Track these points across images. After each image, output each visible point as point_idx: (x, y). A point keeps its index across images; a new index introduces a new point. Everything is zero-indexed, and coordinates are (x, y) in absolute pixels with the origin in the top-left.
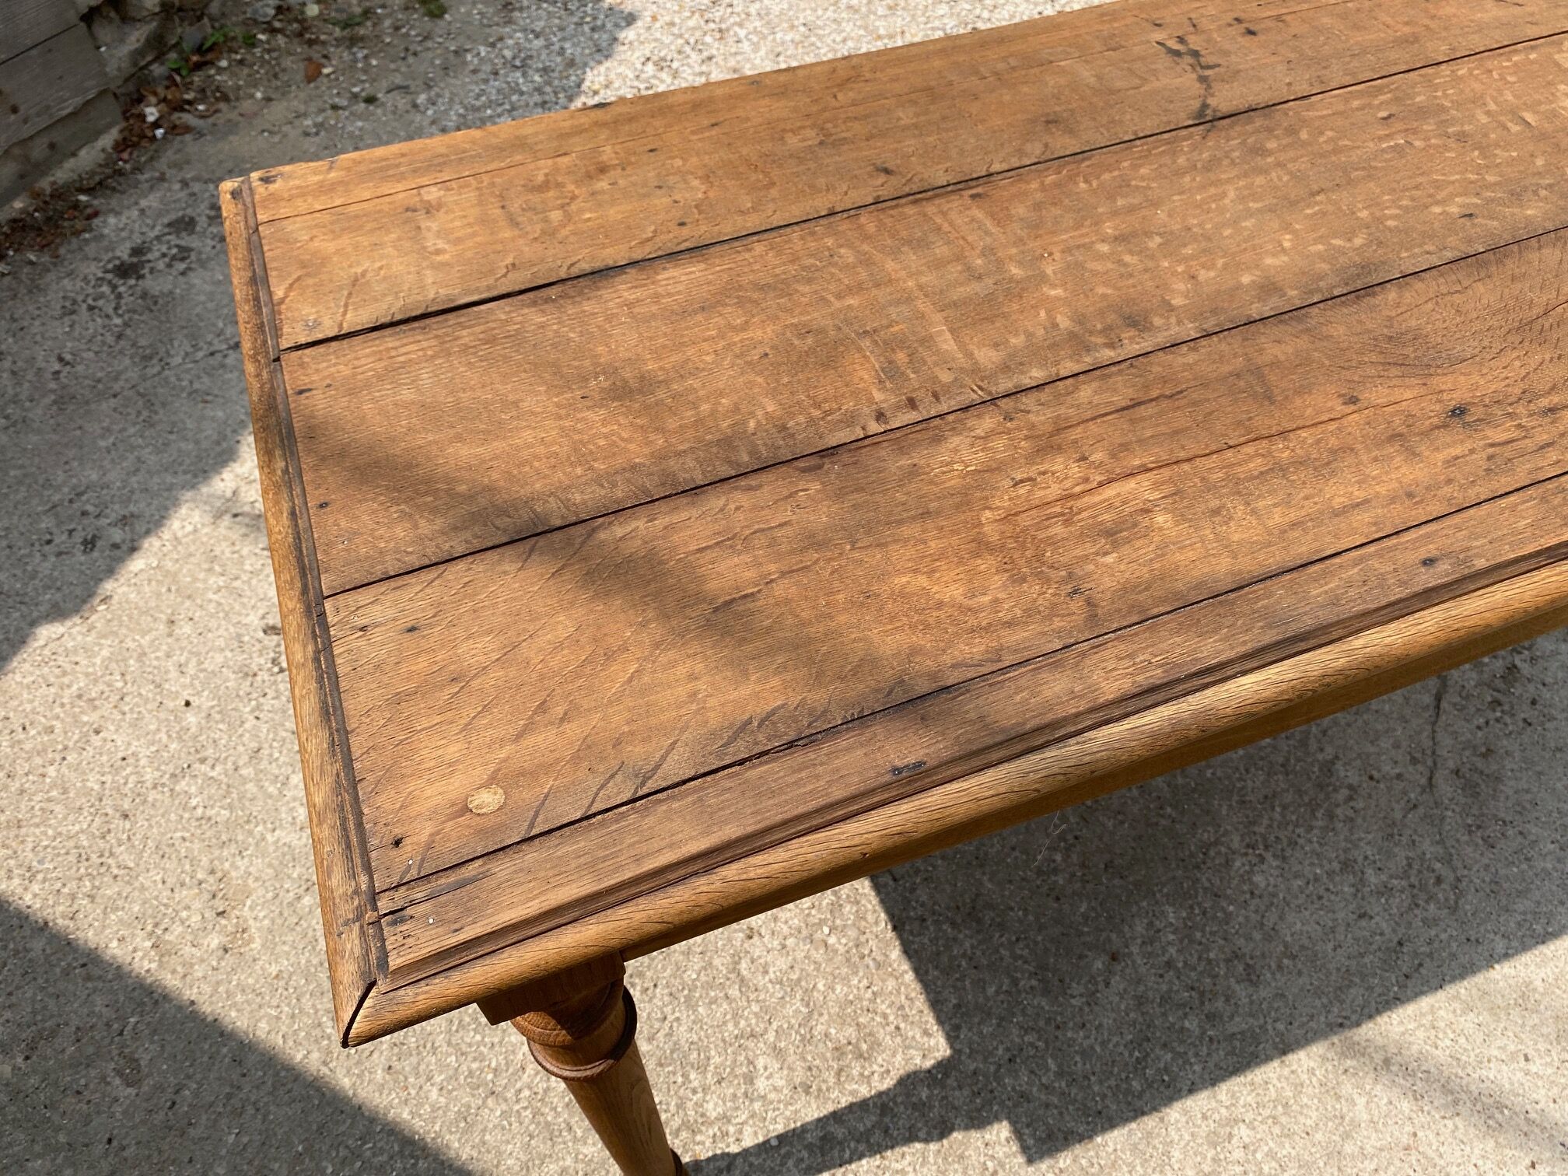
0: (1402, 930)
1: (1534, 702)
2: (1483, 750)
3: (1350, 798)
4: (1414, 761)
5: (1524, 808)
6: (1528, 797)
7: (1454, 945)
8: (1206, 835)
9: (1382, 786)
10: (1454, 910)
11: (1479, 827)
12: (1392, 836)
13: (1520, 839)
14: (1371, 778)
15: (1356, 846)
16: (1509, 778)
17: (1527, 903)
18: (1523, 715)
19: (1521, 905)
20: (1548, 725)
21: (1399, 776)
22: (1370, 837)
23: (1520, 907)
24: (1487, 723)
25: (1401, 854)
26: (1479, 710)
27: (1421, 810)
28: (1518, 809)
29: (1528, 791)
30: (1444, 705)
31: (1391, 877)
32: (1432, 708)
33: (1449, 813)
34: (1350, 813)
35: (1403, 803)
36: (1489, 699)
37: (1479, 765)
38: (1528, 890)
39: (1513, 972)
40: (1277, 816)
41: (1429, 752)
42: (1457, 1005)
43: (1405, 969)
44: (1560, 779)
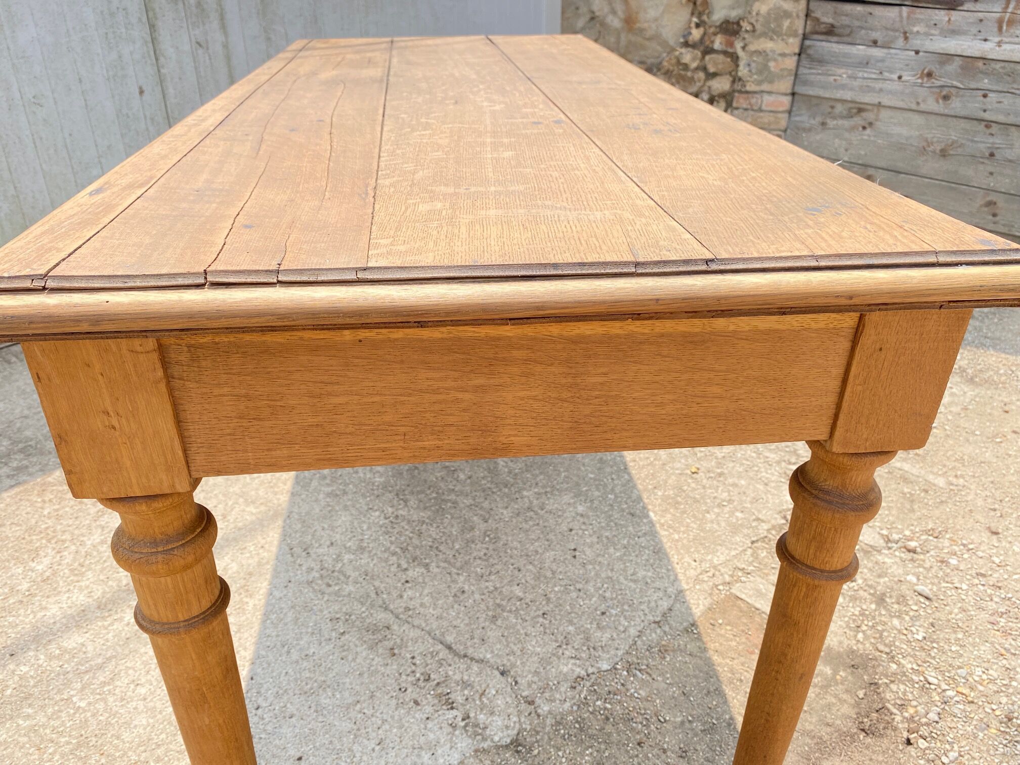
0: (314, 556)
1: (416, 703)
2: (396, 651)
3: (399, 566)
4: (407, 609)
5: (344, 651)
6: (350, 658)
7: (292, 574)
8: (413, 502)
9: (399, 585)
10: (309, 583)
11: (347, 620)
12: (366, 575)
13: (327, 637)
14: (407, 582)
15: (369, 557)
16: (368, 655)
17: (289, 619)
18: (409, 690)
19: (290, 616)
20: (394, 702)
21: (401, 597)
22: (371, 565)
23: (290, 614)
24: (414, 664)
25: (354, 574)
26: (427, 665)
27: (373, 595)
28: (346, 647)
29: (354, 660)
30: (440, 646)
31: (344, 564)
32: (441, 638)
33: (363, 609)
34: (391, 562)
35: (383, 589)
36: (432, 676)
37: (386, 643)
38: (296, 624)
39: (261, 592)
40: (407, 533)
41: (410, 619)
42: (264, 561)
43: (295, 549)
44: (351, 684)
